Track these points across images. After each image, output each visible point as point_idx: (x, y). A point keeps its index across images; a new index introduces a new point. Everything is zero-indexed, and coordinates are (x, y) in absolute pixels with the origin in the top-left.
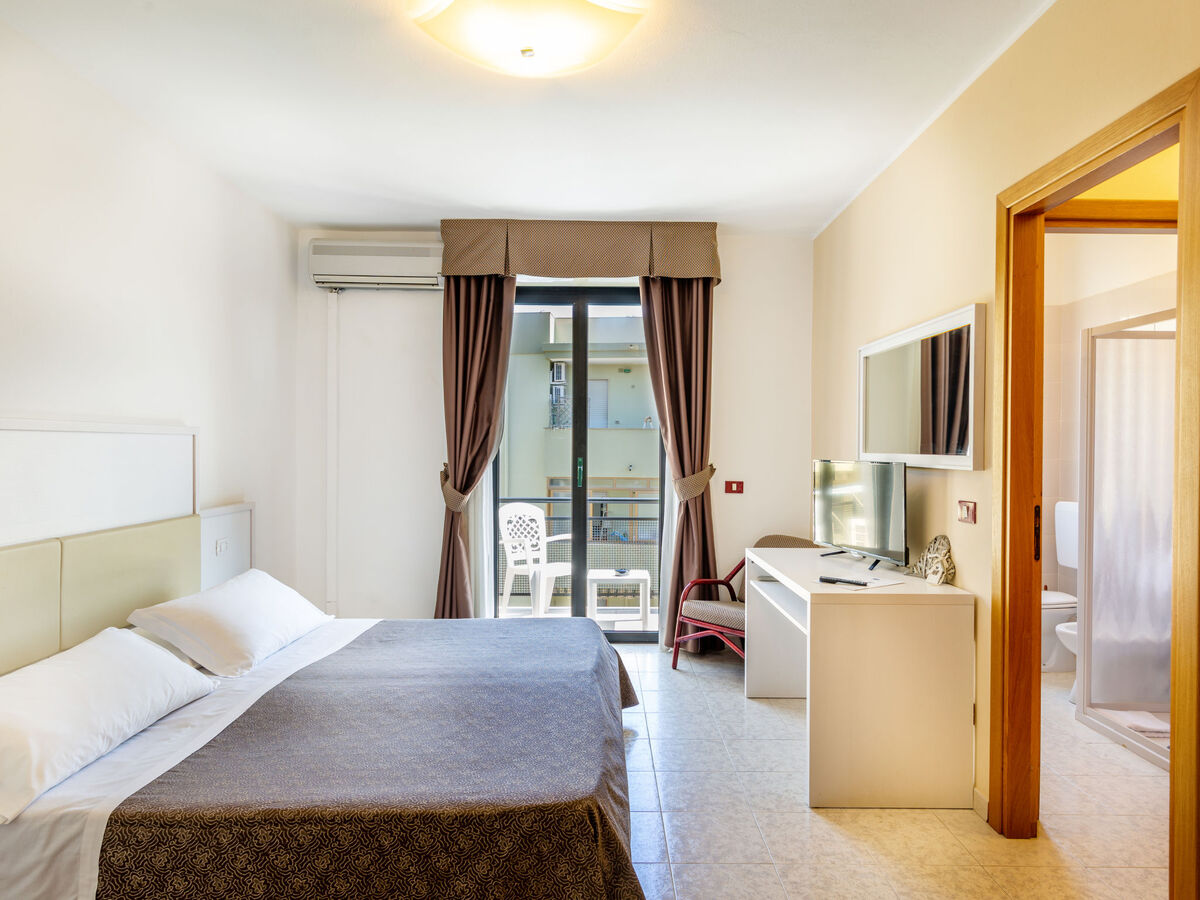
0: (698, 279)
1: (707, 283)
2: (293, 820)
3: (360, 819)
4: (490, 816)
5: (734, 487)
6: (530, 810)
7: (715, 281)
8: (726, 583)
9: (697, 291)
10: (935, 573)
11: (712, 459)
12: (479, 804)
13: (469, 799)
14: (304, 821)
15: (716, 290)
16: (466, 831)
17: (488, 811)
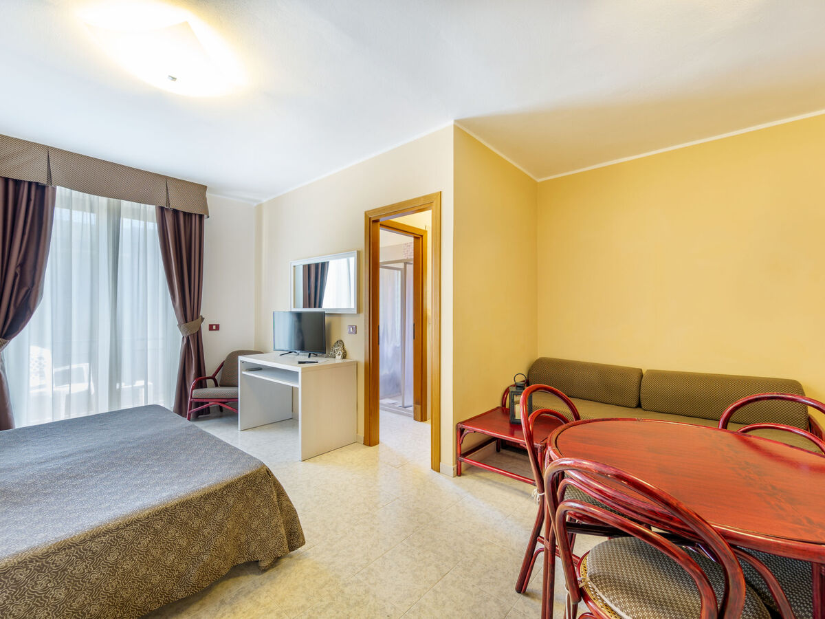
0: (195, 214)
1: (201, 217)
2: (85, 539)
3: (139, 520)
4: (220, 490)
5: (214, 327)
6: (240, 480)
7: (205, 216)
8: (213, 378)
9: (195, 221)
10: (339, 355)
11: (202, 313)
12: (210, 486)
13: (203, 486)
14: (93, 538)
15: (206, 221)
16: (208, 501)
17: (218, 487)
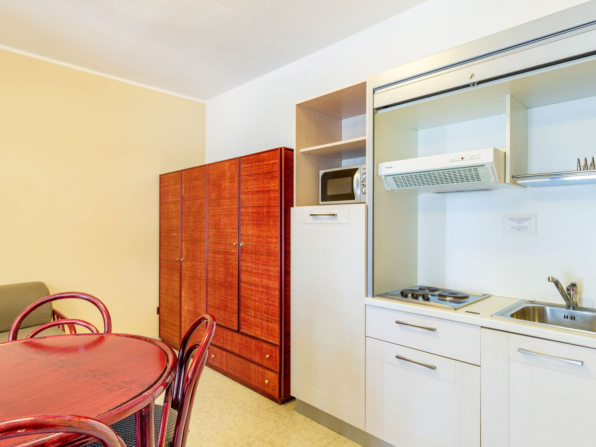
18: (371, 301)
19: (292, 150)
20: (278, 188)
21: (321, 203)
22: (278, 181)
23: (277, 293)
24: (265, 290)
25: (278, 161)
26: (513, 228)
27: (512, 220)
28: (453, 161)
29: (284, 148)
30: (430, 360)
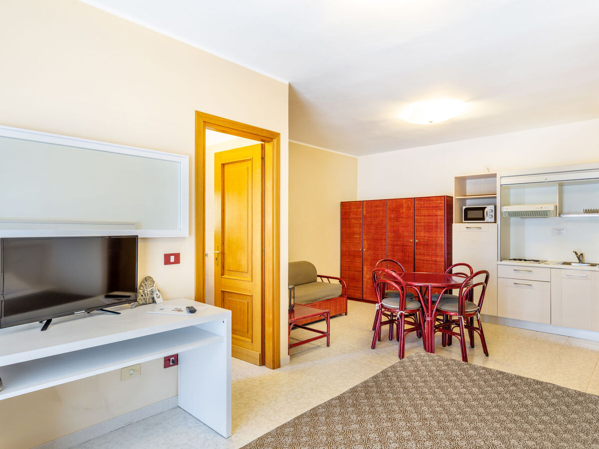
18: (499, 262)
19: (452, 197)
20: (443, 214)
21: (464, 221)
22: (443, 211)
23: (443, 263)
24: (434, 263)
25: (443, 202)
26: (556, 233)
27: (556, 230)
28: (538, 208)
29: (447, 196)
30: (530, 283)
